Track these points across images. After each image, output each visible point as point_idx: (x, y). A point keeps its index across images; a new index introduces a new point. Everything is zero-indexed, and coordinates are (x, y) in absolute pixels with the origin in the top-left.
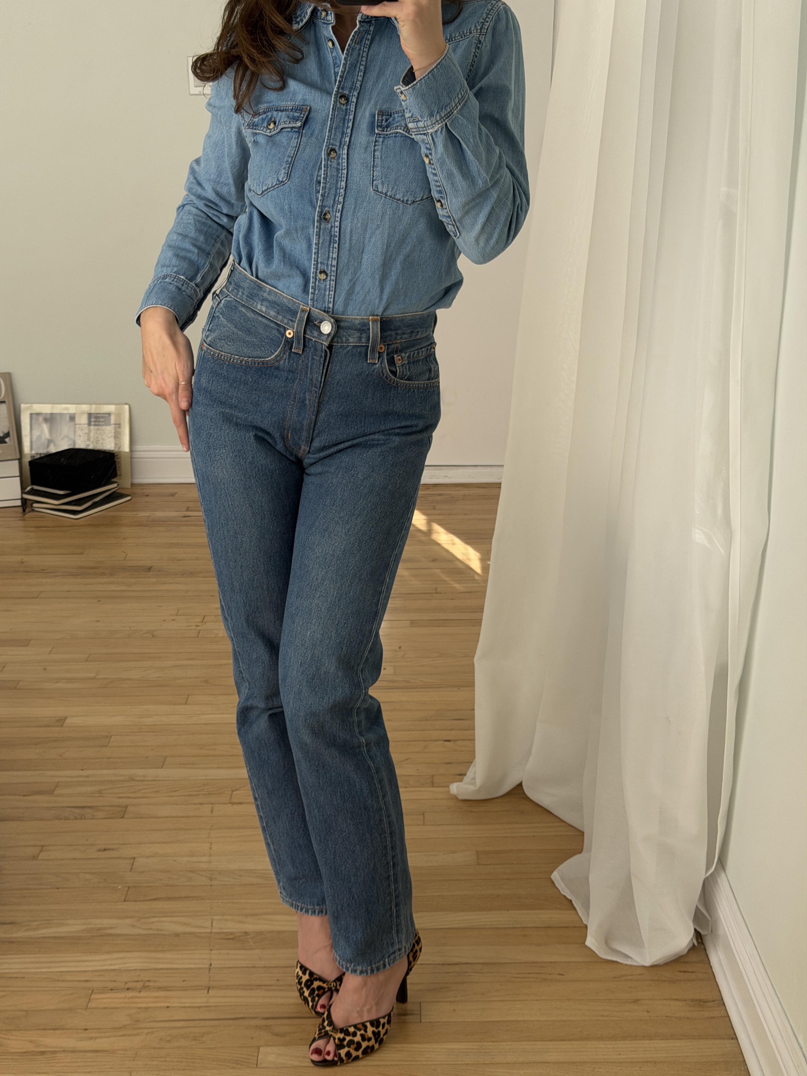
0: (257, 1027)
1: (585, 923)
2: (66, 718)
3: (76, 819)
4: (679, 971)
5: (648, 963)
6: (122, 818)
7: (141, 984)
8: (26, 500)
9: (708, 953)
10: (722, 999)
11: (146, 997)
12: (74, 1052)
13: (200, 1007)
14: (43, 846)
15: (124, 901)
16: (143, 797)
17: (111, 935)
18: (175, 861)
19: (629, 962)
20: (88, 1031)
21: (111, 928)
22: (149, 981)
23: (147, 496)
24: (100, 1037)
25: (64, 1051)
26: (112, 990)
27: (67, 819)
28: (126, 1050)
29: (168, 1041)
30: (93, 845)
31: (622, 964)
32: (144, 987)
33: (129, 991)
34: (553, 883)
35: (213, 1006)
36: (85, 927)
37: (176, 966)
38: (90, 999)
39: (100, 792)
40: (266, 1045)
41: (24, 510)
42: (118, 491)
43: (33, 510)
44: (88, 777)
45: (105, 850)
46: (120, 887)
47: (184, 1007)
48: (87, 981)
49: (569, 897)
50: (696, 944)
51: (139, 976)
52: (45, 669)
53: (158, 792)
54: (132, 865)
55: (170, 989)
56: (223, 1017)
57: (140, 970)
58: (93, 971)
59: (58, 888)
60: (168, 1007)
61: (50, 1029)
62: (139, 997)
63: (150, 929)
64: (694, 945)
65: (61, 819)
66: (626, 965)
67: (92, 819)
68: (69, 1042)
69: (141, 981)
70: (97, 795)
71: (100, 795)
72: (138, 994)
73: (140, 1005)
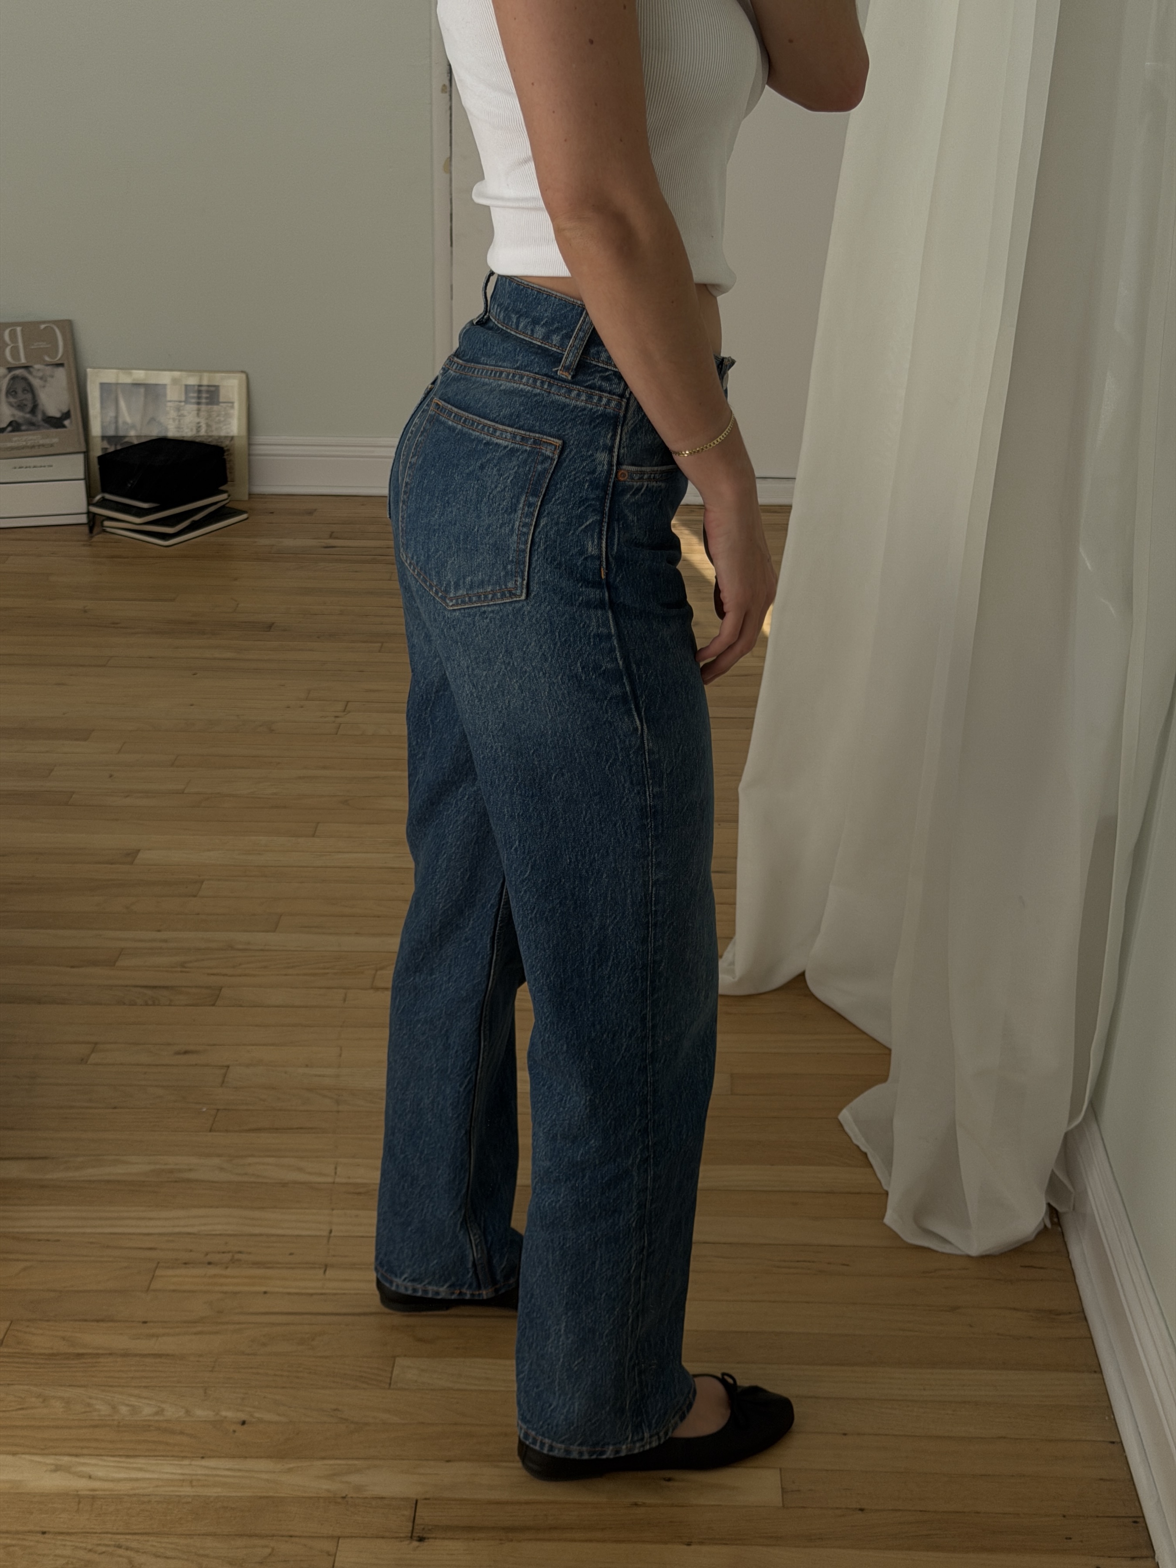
0: (394, 1327)
1: (885, 1188)
2: (139, 850)
3: (147, 1005)
4: (1022, 1266)
5: (974, 1250)
6: (213, 1005)
7: (228, 1257)
8: (95, 514)
9: (1066, 1240)
10: (1083, 1311)
11: (233, 1277)
12: (126, 1355)
13: (312, 1295)
14: (96, 1044)
15: (211, 1131)
16: (245, 975)
17: (189, 1181)
18: (286, 1073)
19: (947, 1249)
20: (148, 1324)
21: (190, 1170)
22: (240, 1252)
23: (272, 513)
24: (164, 1335)
25: (110, 1354)
26: (185, 1264)
27: (133, 1004)
28: (200, 1356)
29: (264, 1345)
30: (169, 1044)
31: (936, 1252)
32: (234, 1262)
33: (210, 1266)
34: (841, 1125)
35: (329, 1294)
36: (152, 1167)
37: (280, 1232)
38: (153, 1276)
39: (183, 965)
40: (405, 1356)
41: (91, 530)
42: (227, 505)
43: (104, 531)
44: (165, 941)
45: (185, 1053)
46: (204, 1110)
47: (289, 1294)
48: (151, 1249)
49: (864, 1149)
50: (1049, 1225)
51: (227, 1244)
52: (111, 776)
53: (265, 967)
54: (225, 1075)
55: (269, 1265)
56: (344, 1310)
57: (229, 1235)
58: (160, 1234)
59: (115, 1108)
60: (265, 1293)
61: (93, 1321)
62: (226, 1277)
63: (246, 1174)
64: (1045, 1226)
65: (124, 1004)
66: (943, 1253)
67: (170, 1005)
68: (120, 1341)
69: (229, 1252)
70: (179, 969)
71: (184, 969)
72: (223, 1272)
73: (225, 1289)
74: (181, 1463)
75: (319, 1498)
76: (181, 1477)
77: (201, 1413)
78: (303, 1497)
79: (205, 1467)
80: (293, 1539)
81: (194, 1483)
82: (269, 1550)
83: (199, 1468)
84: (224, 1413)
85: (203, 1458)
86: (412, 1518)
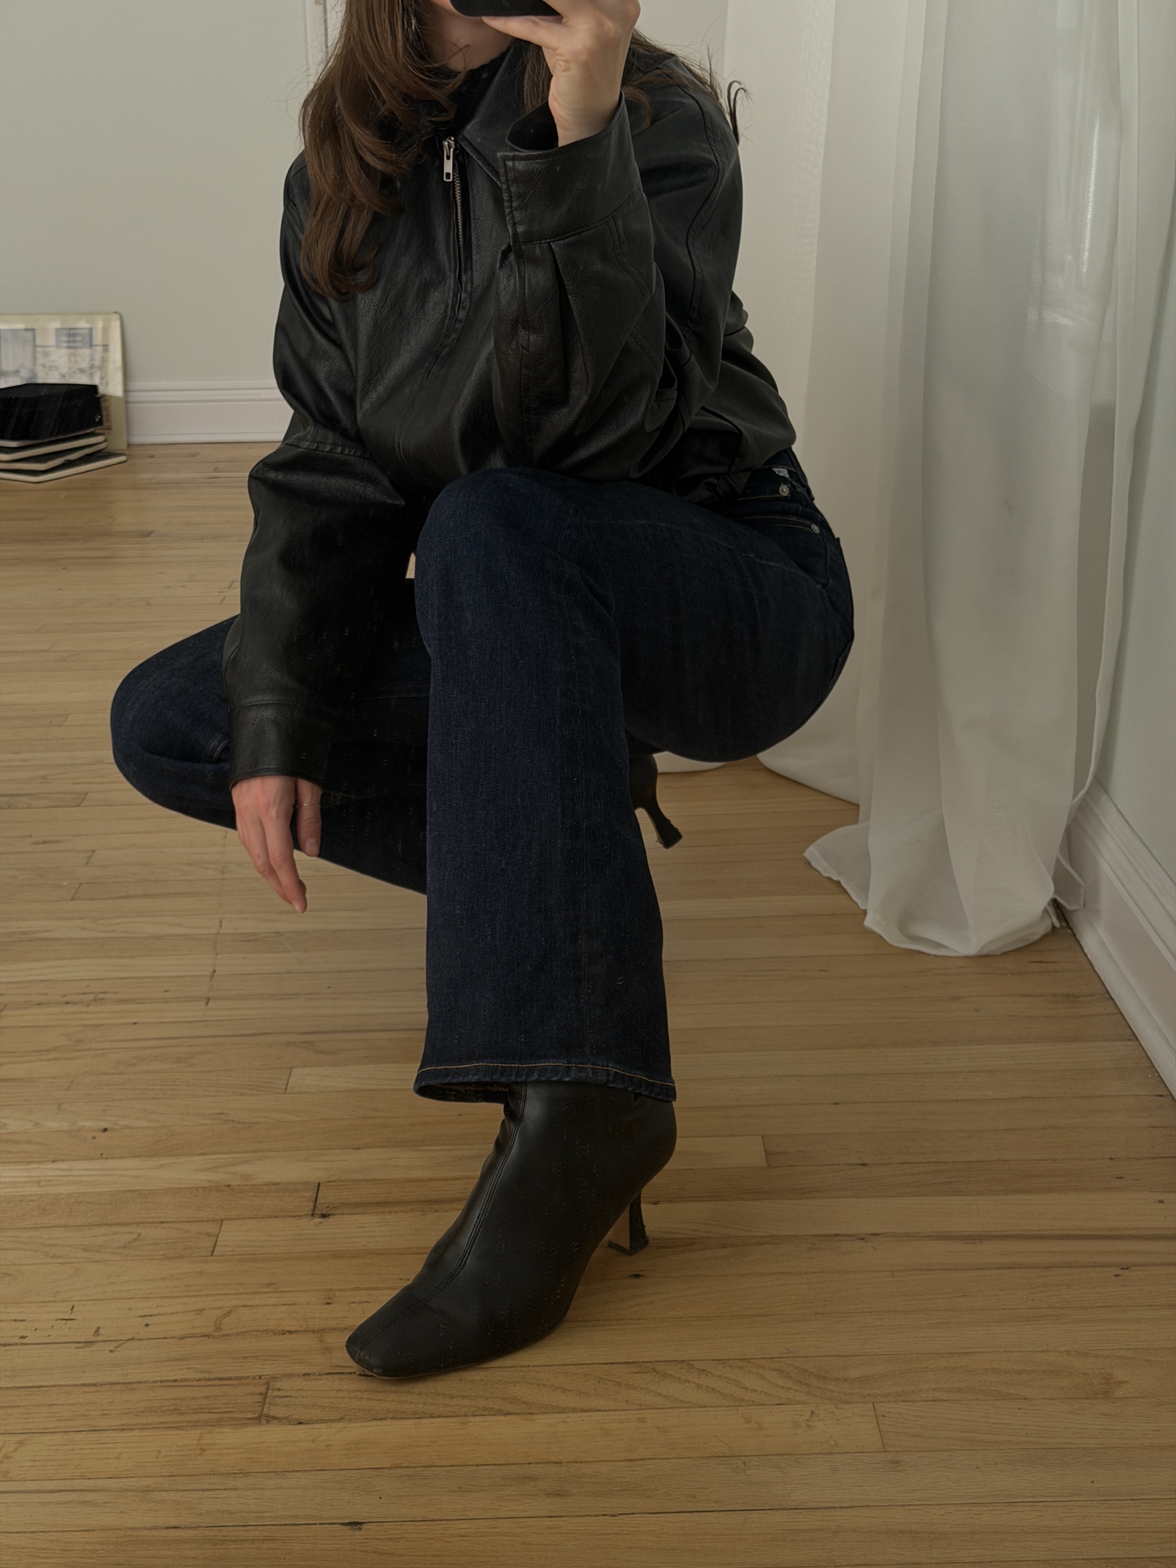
0: (289, 1044)
1: (861, 906)
4: (1029, 962)
5: (972, 952)
6: (79, 806)
7: (90, 997)
9: (1079, 938)
10: (1108, 991)
11: (96, 1013)
13: (191, 1022)
15: (72, 899)
17: (46, 939)
18: (162, 852)
19: (940, 954)
21: (47, 931)
22: (106, 992)
23: (151, 457)
24: (11, 1063)
26: (39, 1004)
28: (55, 1078)
31: (929, 955)
32: (95, 1000)
33: (68, 1005)
34: (808, 863)
37: (153, 976)
39: (44, 777)
40: (305, 1066)
42: (105, 450)
44: (25, 760)
45: (44, 842)
46: (65, 884)
47: (163, 1023)
49: (835, 878)
50: (1057, 925)
51: (88, 986)
54: (90, 858)
55: (140, 1003)
57: (91, 980)
60: (135, 1023)
62: (87, 1013)
63: (114, 931)
64: (1054, 927)
67: (27, 808)
69: (91, 993)
70: (41, 781)
71: (45, 781)
72: (84, 1009)
73: (84, 1022)
74: (29, 1167)
75: (197, 1189)
76: (27, 1179)
77: (52, 1125)
78: (178, 1188)
79: (56, 1169)
80: (164, 1225)
81: (42, 1184)
82: (135, 1236)
83: (47, 1170)
84: (81, 1124)
85: (53, 1162)
86: (314, 1199)
